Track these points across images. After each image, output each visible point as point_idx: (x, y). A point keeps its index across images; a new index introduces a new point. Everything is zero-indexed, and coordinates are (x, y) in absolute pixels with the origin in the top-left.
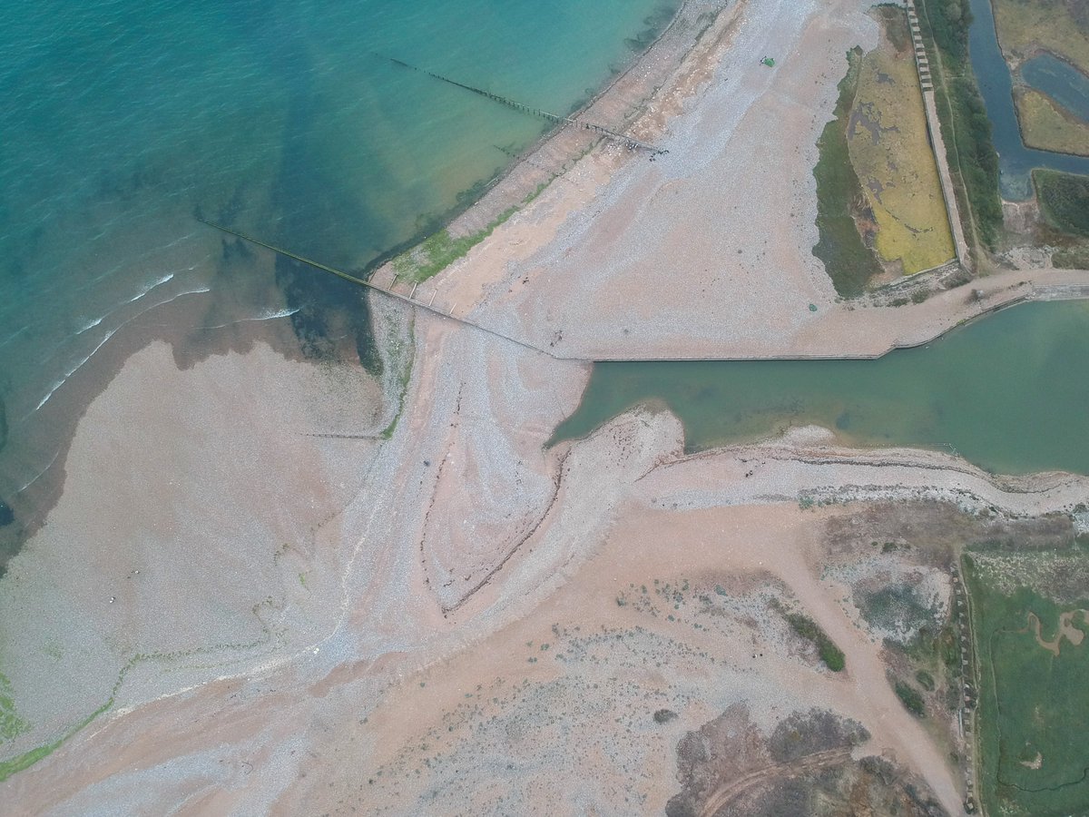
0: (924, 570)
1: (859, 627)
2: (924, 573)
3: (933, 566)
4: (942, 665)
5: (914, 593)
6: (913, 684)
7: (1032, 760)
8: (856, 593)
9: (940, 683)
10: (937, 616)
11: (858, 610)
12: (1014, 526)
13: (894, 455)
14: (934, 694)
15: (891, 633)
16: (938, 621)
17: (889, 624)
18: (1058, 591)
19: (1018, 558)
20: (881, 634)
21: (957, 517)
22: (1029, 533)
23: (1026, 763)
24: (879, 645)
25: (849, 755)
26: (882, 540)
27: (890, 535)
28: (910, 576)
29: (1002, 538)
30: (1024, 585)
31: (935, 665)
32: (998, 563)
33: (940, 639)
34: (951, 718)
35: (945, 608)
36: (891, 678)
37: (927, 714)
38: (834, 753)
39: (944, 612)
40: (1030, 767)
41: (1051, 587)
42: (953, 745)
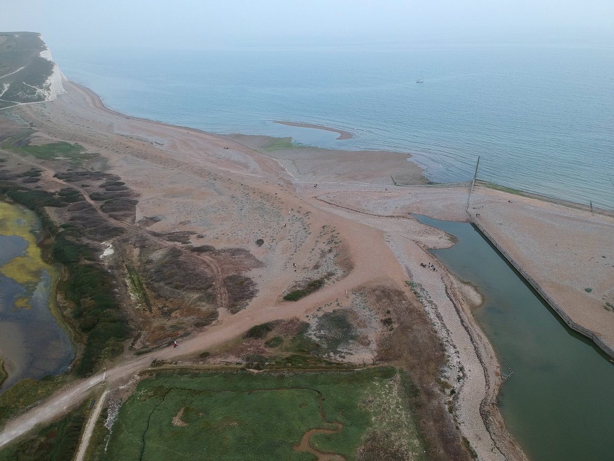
0: (373, 346)
1: (318, 310)
2: (370, 346)
3: (378, 352)
4: (288, 354)
5: (351, 341)
6: (271, 335)
7: (182, 419)
8: (345, 311)
9: (270, 351)
10: (332, 354)
11: (332, 312)
12: (440, 409)
13: (479, 336)
14: (262, 347)
15: (314, 327)
16: (326, 355)
17: (320, 327)
18: (372, 450)
19: (404, 416)
20: (314, 323)
21: (433, 365)
22: (435, 421)
23: (180, 414)
24: (304, 319)
25: (221, 306)
26: (393, 316)
27: (399, 319)
28: (366, 338)
29: (423, 398)
30: (373, 419)
31: (287, 350)
32: (393, 398)
33: (310, 356)
34: (239, 357)
35: (340, 359)
36: (278, 322)
37: (246, 340)
38: (225, 300)
39: (335, 358)
40: (176, 415)
41: (375, 444)
42: (214, 355)
